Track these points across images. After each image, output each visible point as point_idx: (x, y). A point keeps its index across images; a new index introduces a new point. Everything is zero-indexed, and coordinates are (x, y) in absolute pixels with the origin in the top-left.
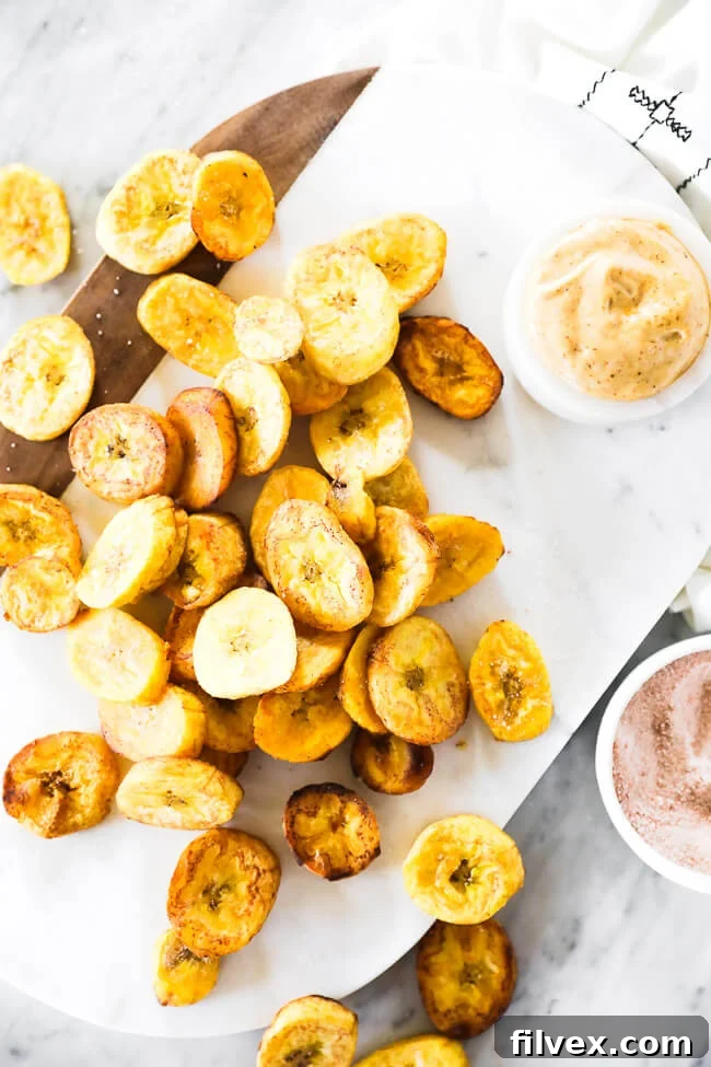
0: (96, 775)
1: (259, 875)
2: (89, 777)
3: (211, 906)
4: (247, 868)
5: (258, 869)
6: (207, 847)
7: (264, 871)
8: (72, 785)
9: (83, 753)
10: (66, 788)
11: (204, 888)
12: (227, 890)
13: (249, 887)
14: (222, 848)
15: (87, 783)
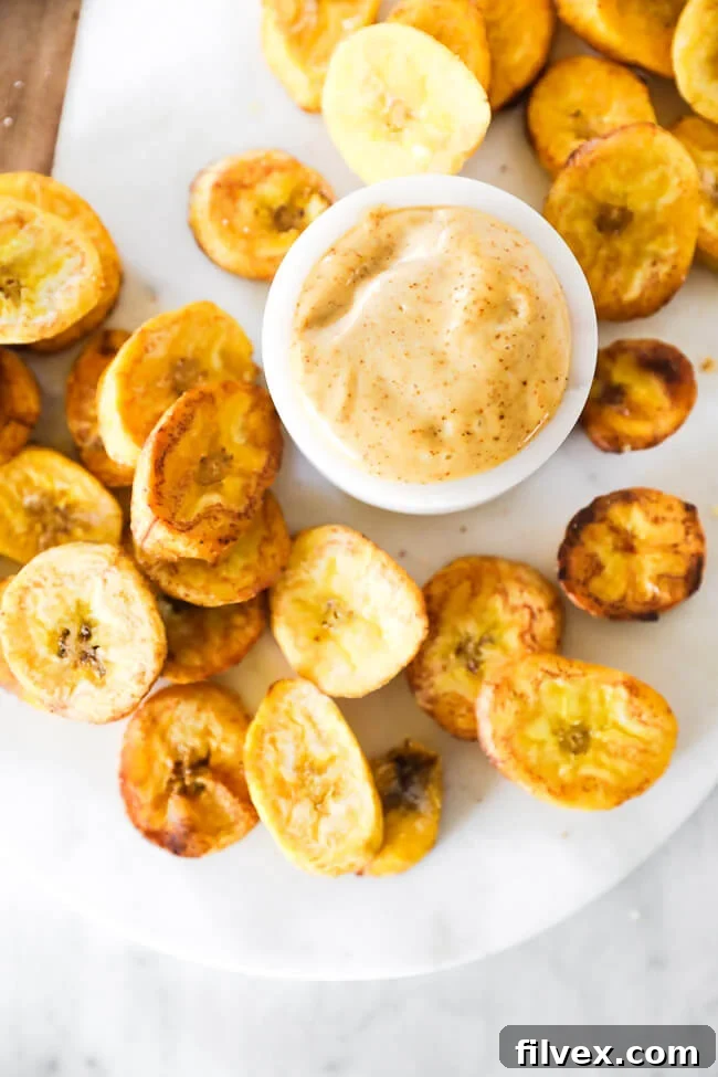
0: (204, 716)
1: (533, 616)
2: (200, 726)
3: (470, 669)
4: (514, 609)
5: (529, 607)
6: (452, 588)
7: (540, 611)
8: (202, 753)
9: (165, 718)
10: (202, 764)
11: (455, 646)
12: (489, 644)
13: (522, 636)
14: (473, 587)
15: (207, 733)
